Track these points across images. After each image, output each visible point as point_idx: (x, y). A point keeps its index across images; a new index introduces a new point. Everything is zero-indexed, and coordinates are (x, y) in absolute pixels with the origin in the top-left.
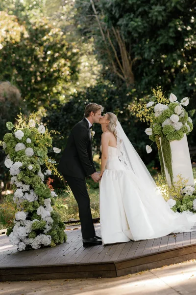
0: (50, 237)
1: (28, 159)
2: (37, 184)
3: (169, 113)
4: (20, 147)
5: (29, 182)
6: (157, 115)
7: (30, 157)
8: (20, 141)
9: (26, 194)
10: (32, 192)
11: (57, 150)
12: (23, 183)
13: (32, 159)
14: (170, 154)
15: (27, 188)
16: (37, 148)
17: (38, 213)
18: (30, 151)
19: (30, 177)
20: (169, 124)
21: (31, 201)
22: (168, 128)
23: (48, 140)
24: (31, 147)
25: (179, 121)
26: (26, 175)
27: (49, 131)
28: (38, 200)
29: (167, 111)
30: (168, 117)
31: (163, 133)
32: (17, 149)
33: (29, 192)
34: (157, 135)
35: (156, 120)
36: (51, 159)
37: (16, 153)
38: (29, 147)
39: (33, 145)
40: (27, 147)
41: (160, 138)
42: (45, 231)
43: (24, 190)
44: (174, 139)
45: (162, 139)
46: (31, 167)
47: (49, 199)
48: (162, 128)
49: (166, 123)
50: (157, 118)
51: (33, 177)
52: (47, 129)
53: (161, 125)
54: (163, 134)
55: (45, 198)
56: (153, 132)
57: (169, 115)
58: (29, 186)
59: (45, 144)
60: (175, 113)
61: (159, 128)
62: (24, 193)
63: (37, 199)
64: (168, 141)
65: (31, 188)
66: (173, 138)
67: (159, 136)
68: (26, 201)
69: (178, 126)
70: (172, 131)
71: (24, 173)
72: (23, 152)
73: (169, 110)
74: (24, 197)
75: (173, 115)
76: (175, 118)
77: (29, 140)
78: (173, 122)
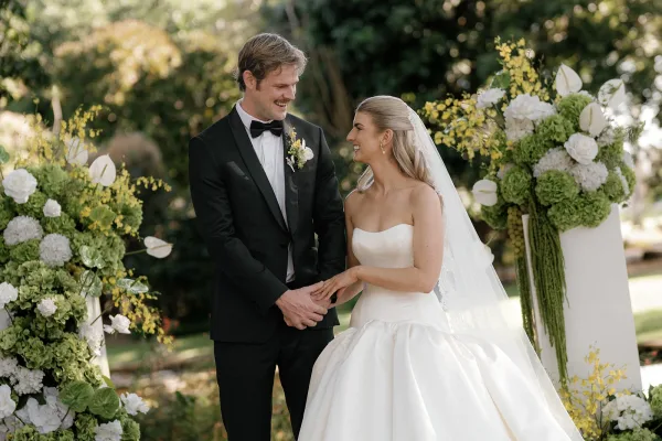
1: (44, 273)
2: (73, 367)
3: (560, 129)
4: (22, 229)
5: (41, 361)
6: (515, 135)
7: (57, 269)
8: (24, 210)
9: (32, 403)
10: (52, 397)
11: (157, 247)
12: (22, 362)
13: (63, 275)
14: (559, 278)
15: (31, 380)
16: (83, 237)
18: (56, 247)
19: (46, 341)
20: (561, 169)
21: (49, 429)
22: (556, 180)
23: (127, 212)
24: (64, 231)
25: (596, 160)
26: (33, 334)
27: (132, 182)
28: (74, 428)
29: (552, 120)
30: (558, 145)
31: (536, 198)
32: (10, 239)
33: (40, 398)
34: (512, 205)
35: (510, 153)
36: (135, 276)
37: (7, 250)
38: (54, 230)
39: (70, 224)
40: (46, 232)
41: (525, 218)
43: (22, 389)
44: (577, 223)
45: (531, 221)
46: (49, 305)
47: (117, 426)
48: (534, 182)
49: (549, 162)
50: (518, 146)
51: (60, 341)
52: (125, 173)
53: (531, 172)
54: (537, 203)
55: (101, 420)
56: (499, 194)
57: (559, 134)
58: (41, 375)
59: (114, 225)
60: (581, 131)
61: (524, 178)
62: (22, 401)
63: (69, 422)
64: (556, 229)
65: (49, 380)
66: (575, 217)
67: (520, 210)
68: (27, 429)
69: (593, 176)
70: (572, 192)
71: (25, 327)
72: (30, 251)
73: (560, 119)
74: (21, 413)
75: (575, 137)
76: (583, 147)
77: (53, 208)
78: (574, 161)
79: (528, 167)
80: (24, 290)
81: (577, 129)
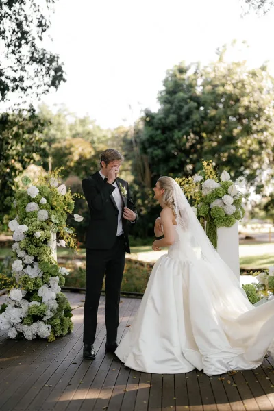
0: (50, 327)
1: (38, 223)
2: (44, 256)
3: (221, 192)
4: (32, 207)
5: (33, 253)
6: (205, 193)
7: (42, 222)
8: (34, 200)
9: (29, 267)
10: (36, 265)
11: (78, 218)
12: (27, 253)
13: (44, 224)
15: (29, 259)
16: (53, 212)
17: (40, 293)
18: (43, 214)
19: (36, 246)
20: (220, 206)
21: (34, 277)
22: (218, 210)
23: (69, 205)
24: (46, 209)
25: (232, 204)
26: (32, 243)
27: (72, 194)
28: (42, 277)
29: (218, 189)
30: (220, 198)
31: (210, 215)
32: (28, 210)
33: (32, 266)
34: (202, 217)
35: (203, 199)
36: (69, 227)
37: (26, 213)
38: (43, 208)
39: (49, 207)
40: (41, 209)
41: (206, 222)
42: (45, 319)
43: (26, 262)
44: (223, 225)
45: (208, 223)
46: (38, 234)
47: (57, 278)
48: (210, 209)
49: (216, 203)
50: (206, 197)
51: (41, 247)
52: (70, 191)
53: (209, 206)
54: (211, 217)
55: (52, 276)
56: (198, 212)
57: (220, 194)
58: (33, 258)
59: (64, 209)
61: (207, 208)
62: (25, 266)
63: (41, 275)
64: (216, 227)
65: (36, 260)
66: (223, 223)
67: (204, 218)
68: (26, 276)
69: (231, 210)
70: (223, 215)
71: (30, 240)
72: (34, 215)
73: (221, 189)
74: (25, 270)
75: (226, 196)
76: (228, 199)
77: (44, 201)
78: (225, 204)
79: (209, 204)
80: (30, 228)
81: (227, 193)
